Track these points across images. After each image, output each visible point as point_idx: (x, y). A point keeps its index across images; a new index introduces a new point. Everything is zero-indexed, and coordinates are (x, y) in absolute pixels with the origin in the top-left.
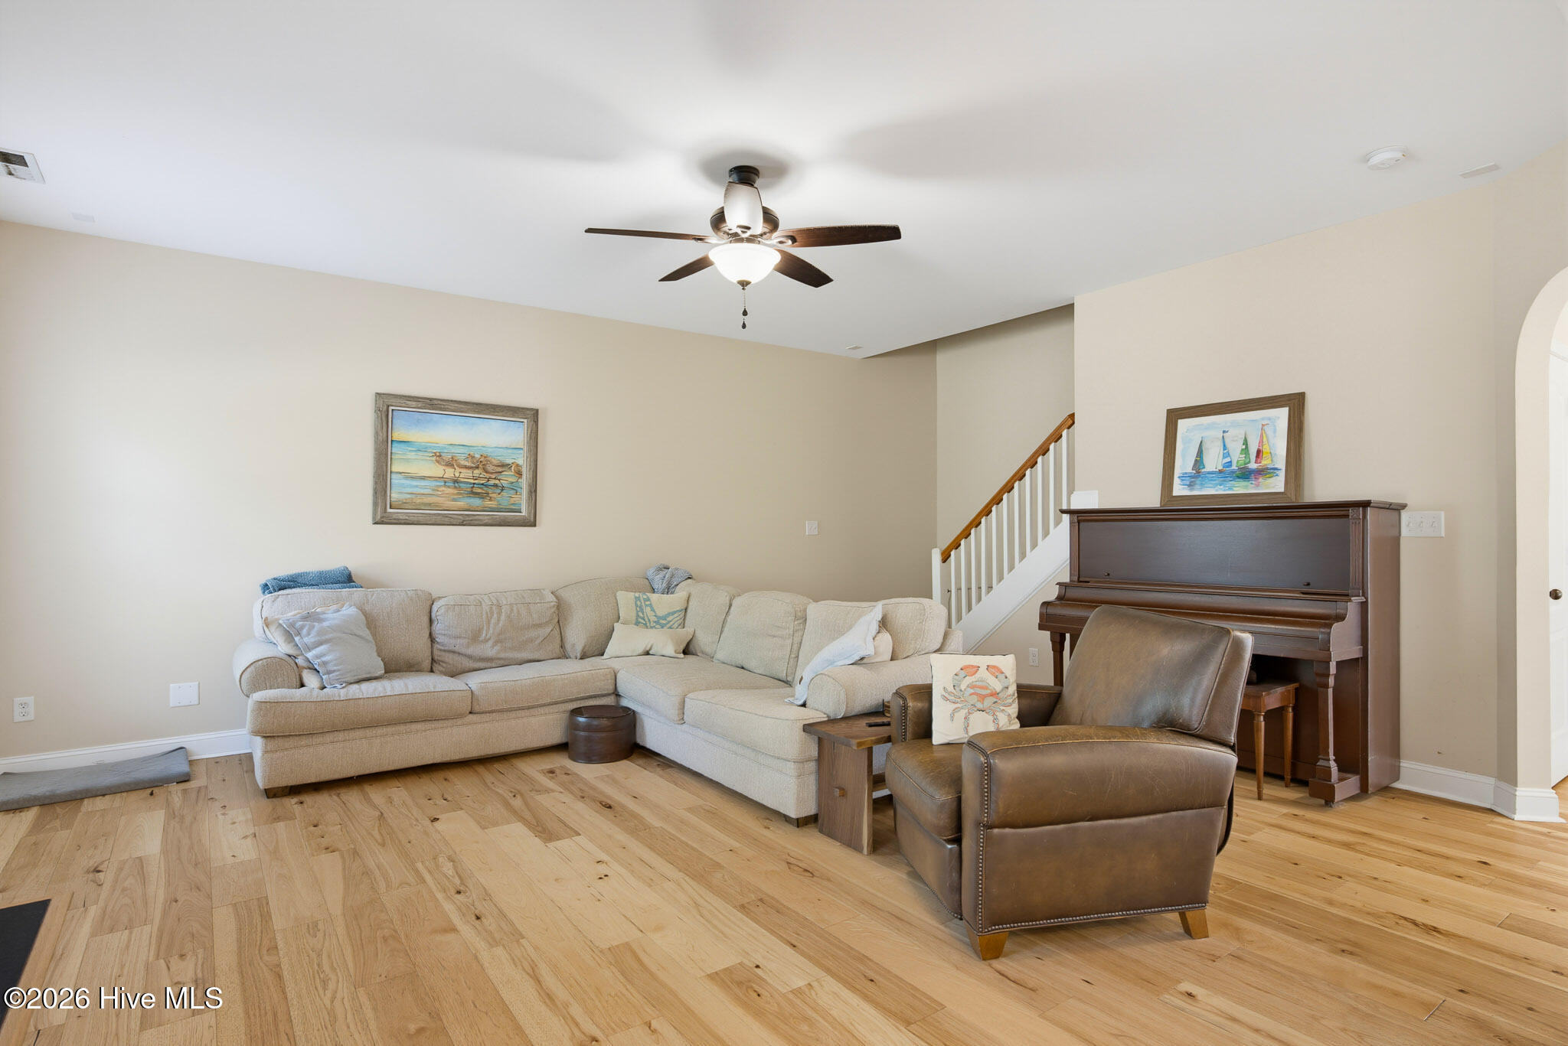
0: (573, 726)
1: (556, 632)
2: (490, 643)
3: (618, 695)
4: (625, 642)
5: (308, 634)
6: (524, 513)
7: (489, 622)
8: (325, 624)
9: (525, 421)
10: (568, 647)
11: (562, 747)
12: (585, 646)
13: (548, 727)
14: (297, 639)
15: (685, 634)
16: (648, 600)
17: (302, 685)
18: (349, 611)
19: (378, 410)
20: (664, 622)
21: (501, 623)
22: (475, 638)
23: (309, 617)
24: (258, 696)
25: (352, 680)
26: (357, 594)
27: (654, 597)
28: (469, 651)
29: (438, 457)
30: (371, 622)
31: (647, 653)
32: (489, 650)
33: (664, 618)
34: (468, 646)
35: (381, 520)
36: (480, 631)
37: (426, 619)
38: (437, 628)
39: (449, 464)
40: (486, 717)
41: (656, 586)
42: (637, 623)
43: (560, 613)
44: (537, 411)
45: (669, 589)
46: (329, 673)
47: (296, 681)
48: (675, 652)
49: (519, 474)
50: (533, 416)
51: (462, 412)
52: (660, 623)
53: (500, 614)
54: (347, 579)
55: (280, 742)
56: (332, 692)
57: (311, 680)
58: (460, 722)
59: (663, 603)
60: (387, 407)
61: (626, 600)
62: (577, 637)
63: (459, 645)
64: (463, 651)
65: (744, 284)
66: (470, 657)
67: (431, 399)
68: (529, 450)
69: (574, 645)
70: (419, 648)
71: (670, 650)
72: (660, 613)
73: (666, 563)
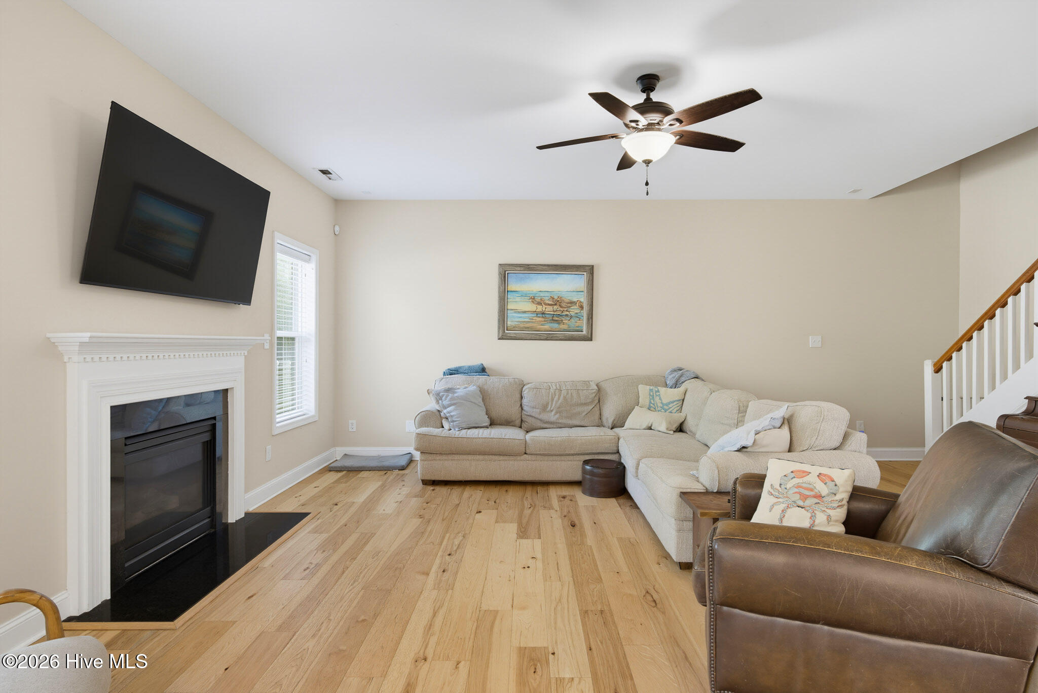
0: (584, 472)
1: (597, 409)
2: (553, 413)
3: (618, 452)
4: (638, 418)
5: (446, 399)
6: (584, 332)
7: (553, 400)
8: (455, 395)
9: (585, 273)
10: (604, 419)
11: (578, 483)
12: (614, 420)
13: (572, 469)
14: (440, 401)
15: (678, 418)
16: (658, 391)
17: (443, 427)
18: (472, 388)
19: (500, 273)
20: (665, 407)
21: (560, 401)
22: (544, 408)
23: (448, 390)
24: (424, 430)
25: (464, 426)
26: (482, 379)
27: (663, 390)
28: (541, 417)
29: (533, 299)
30: (484, 395)
31: (650, 428)
32: (552, 417)
33: (667, 404)
34: (540, 413)
35: (502, 337)
36: (547, 404)
37: (518, 396)
38: (525, 401)
39: (539, 304)
40: (534, 457)
41: (668, 383)
42: (649, 409)
43: (599, 396)
44: (593, 266)
45: (676, 385)
46: (453, 421)
47: (439, 425)
48: (667, 429)
49: (582, 307)
50: (590, 270)
51: (546, 271)
52: (664, 408)
53: (560, 396)
54: (483, 370)
55: (427, 456)
56: (456, 433)
57: (446, 425)
58: (519, 458)
59: (669, 395)
60: (506, 272)
61: (643, 390)
62: (609, 414)
63: (535, 412)
64: (537, 416)
65: (647, 162)
66: (541, 420)
67: (528, 265)
68: (588, 292)
69: (607, 419)
70: (513, 412)
71: (663, 428)
72: (665, 401)
73: (683, 367)
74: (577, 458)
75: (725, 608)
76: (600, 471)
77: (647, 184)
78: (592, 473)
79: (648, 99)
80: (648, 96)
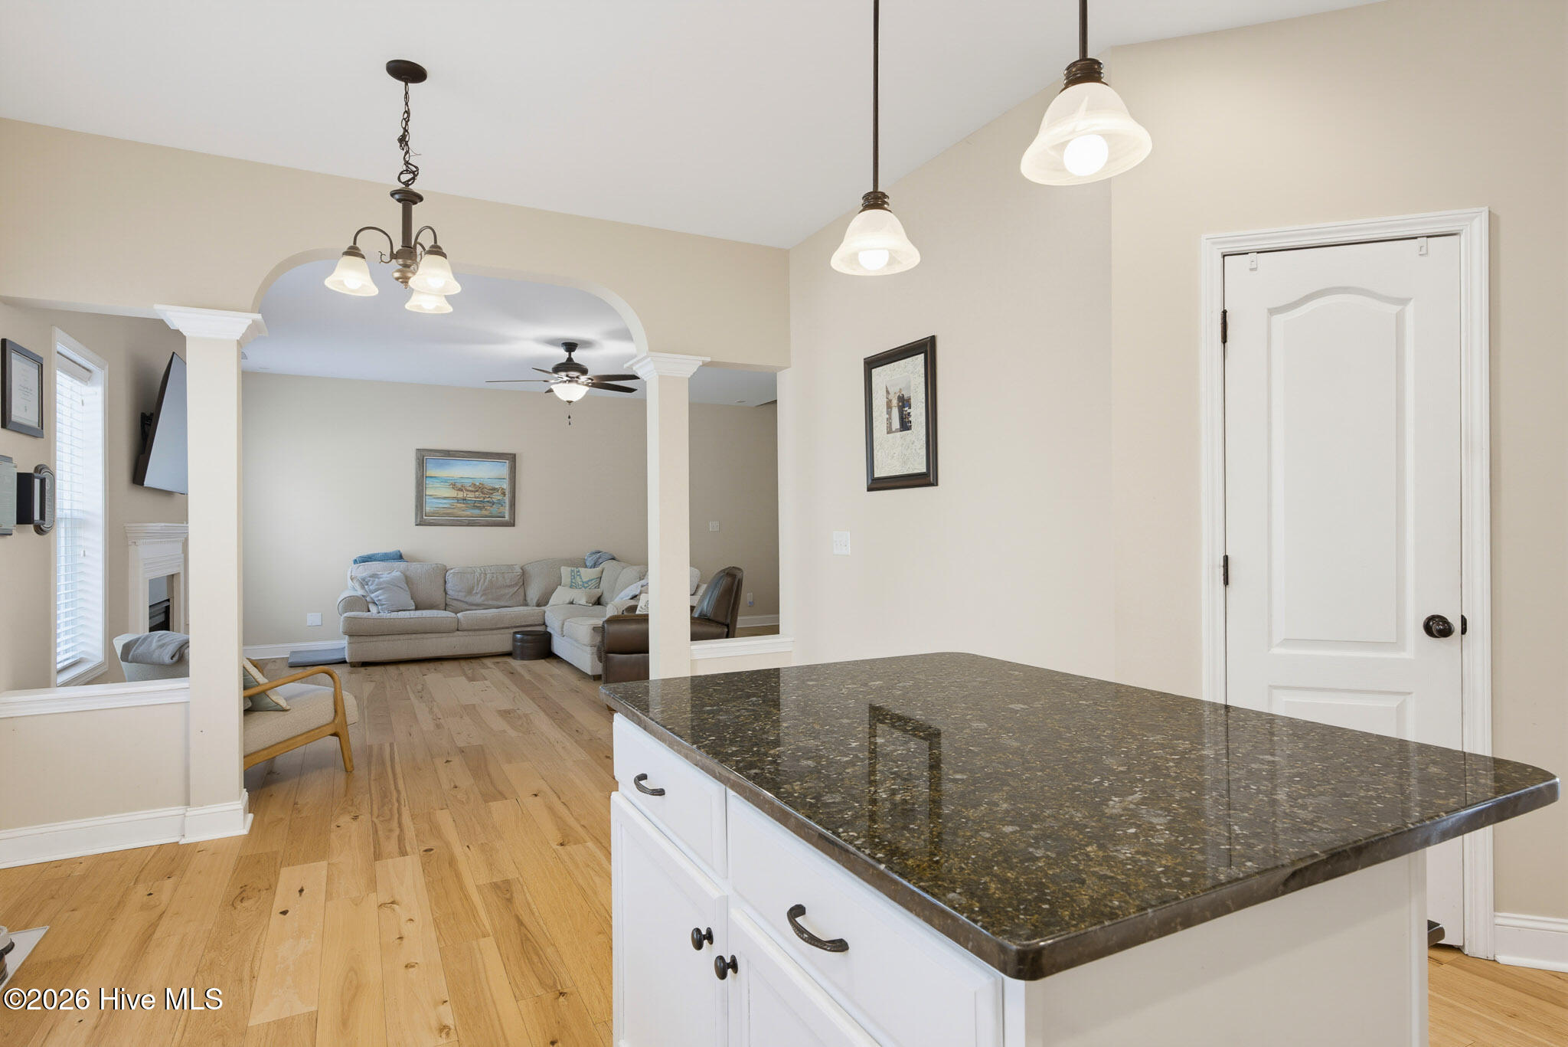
0: (515, 640)
1: (521, 591)
2: (479, 595)
3: (544, 624)
4: (560, 596)
5: (372, 584)
6: (507, 518)
7: (478, 584)
8: (381, 580)
9: (508, 461)
10: (528, 599)
11: (509, 654)
12: (539, 598)
13: (502, 641)
14: (366, 587)
15: (597, 592)
16: (579, 572)
17: (369, 611)
18: (396, 574)
19: (418, 458)
20: (586, 585)
21: (486, 584)
22: (470, 592)
23: (374, 576)
24: (345, 615)
25: (395, 609)
26: (402, 565)
27: (582, 570)
28: (467, 599)
29: (454, 486)
30: (408, 580)
31: (572, 603)
32: (478, 599)
33: (587, 582)
34: (465, 597)
35: (421, 523)
36: (473, 587)
37: (442, 581)
38: (449, 585)
39: (460, 490)
40: (466, 633)
41: (588, 564)
42: (570, 587)
43: (524, 579)
44: (515, 455)
45: (594, 566)
46: (382, 605)
47: (366, 609)
48: (587, 602)
49: (504, 494)
50: (512, 458)
51: (468, 458)
52: (585, 585)
53: (485, 578)
54: (400, 557)
55: (355, 639)
56: (385, 615)
57: (373, 609)
58: (451, 635)
59: (588, 574)
60: (423, 458)
61: (565, 571)
62: (533, 594)
63: (461, 596)
64: (462, 599)
65: (570, 402)
66: (467, 603)
67: (449, 451)
68: (510, 479)
69: (532, 599)
70: (438, 596)
71: (583, 601)
72: (584, 580)
73: (601, 550)
74: (507, 631)
75: (612, 655)
76: (529, 637)
77: (569, 417)
78: (522, 640)
79: (570, 359)
80: (570, 355)
